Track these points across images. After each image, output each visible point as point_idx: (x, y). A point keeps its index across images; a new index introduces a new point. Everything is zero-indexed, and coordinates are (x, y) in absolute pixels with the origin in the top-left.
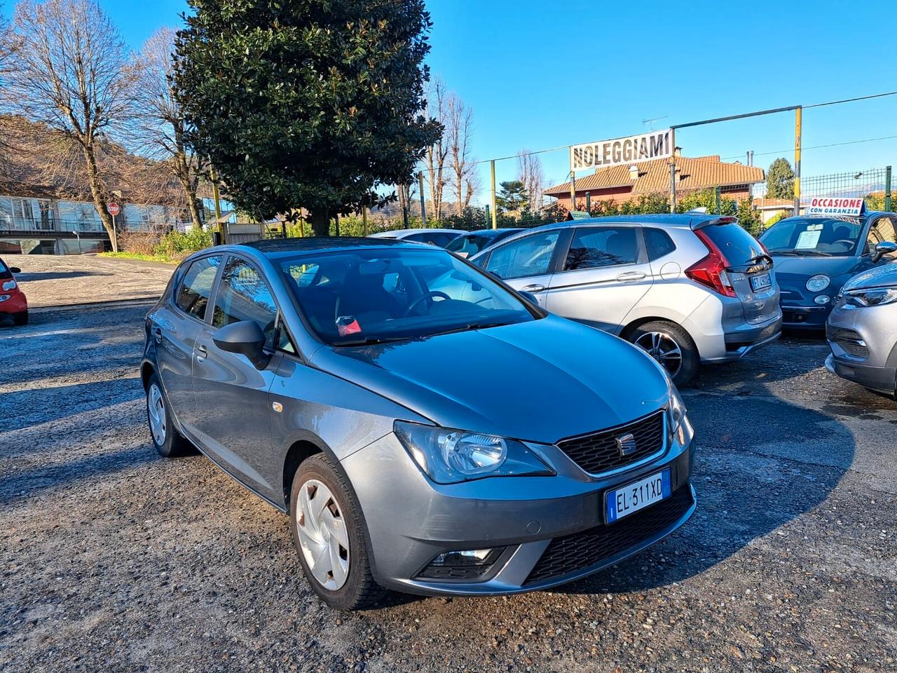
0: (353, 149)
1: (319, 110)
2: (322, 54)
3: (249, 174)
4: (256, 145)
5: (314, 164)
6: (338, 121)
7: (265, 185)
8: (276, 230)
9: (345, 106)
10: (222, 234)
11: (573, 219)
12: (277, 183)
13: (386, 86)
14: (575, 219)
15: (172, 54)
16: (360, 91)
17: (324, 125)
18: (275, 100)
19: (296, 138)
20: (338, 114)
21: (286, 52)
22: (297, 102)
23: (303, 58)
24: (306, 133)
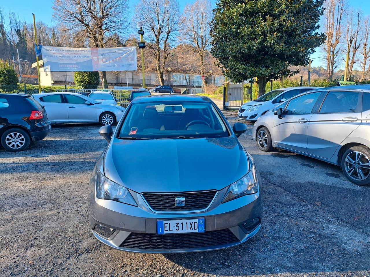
0: (275, 51)
1: (261, 35)
2: (264, 11)
3: (231, 64)
4: (233, 53)
5: (259, 59)
6: (268, 39)
7: (236, 69)
8: (248, 86)
9: (272, 32)
10: (227, 88)
11: (339, 85)
12: (241, 68)
13: (294, 21)
14: (341, 85)
15: (212, 19)
16: (281, 25)
17: (262, 41)
18: (243, 33)
19: (249, 48)
20: (268, 36)
21: (250, 12)
22: (252, 33)
23: (257, 13)
24: (254, 46)
